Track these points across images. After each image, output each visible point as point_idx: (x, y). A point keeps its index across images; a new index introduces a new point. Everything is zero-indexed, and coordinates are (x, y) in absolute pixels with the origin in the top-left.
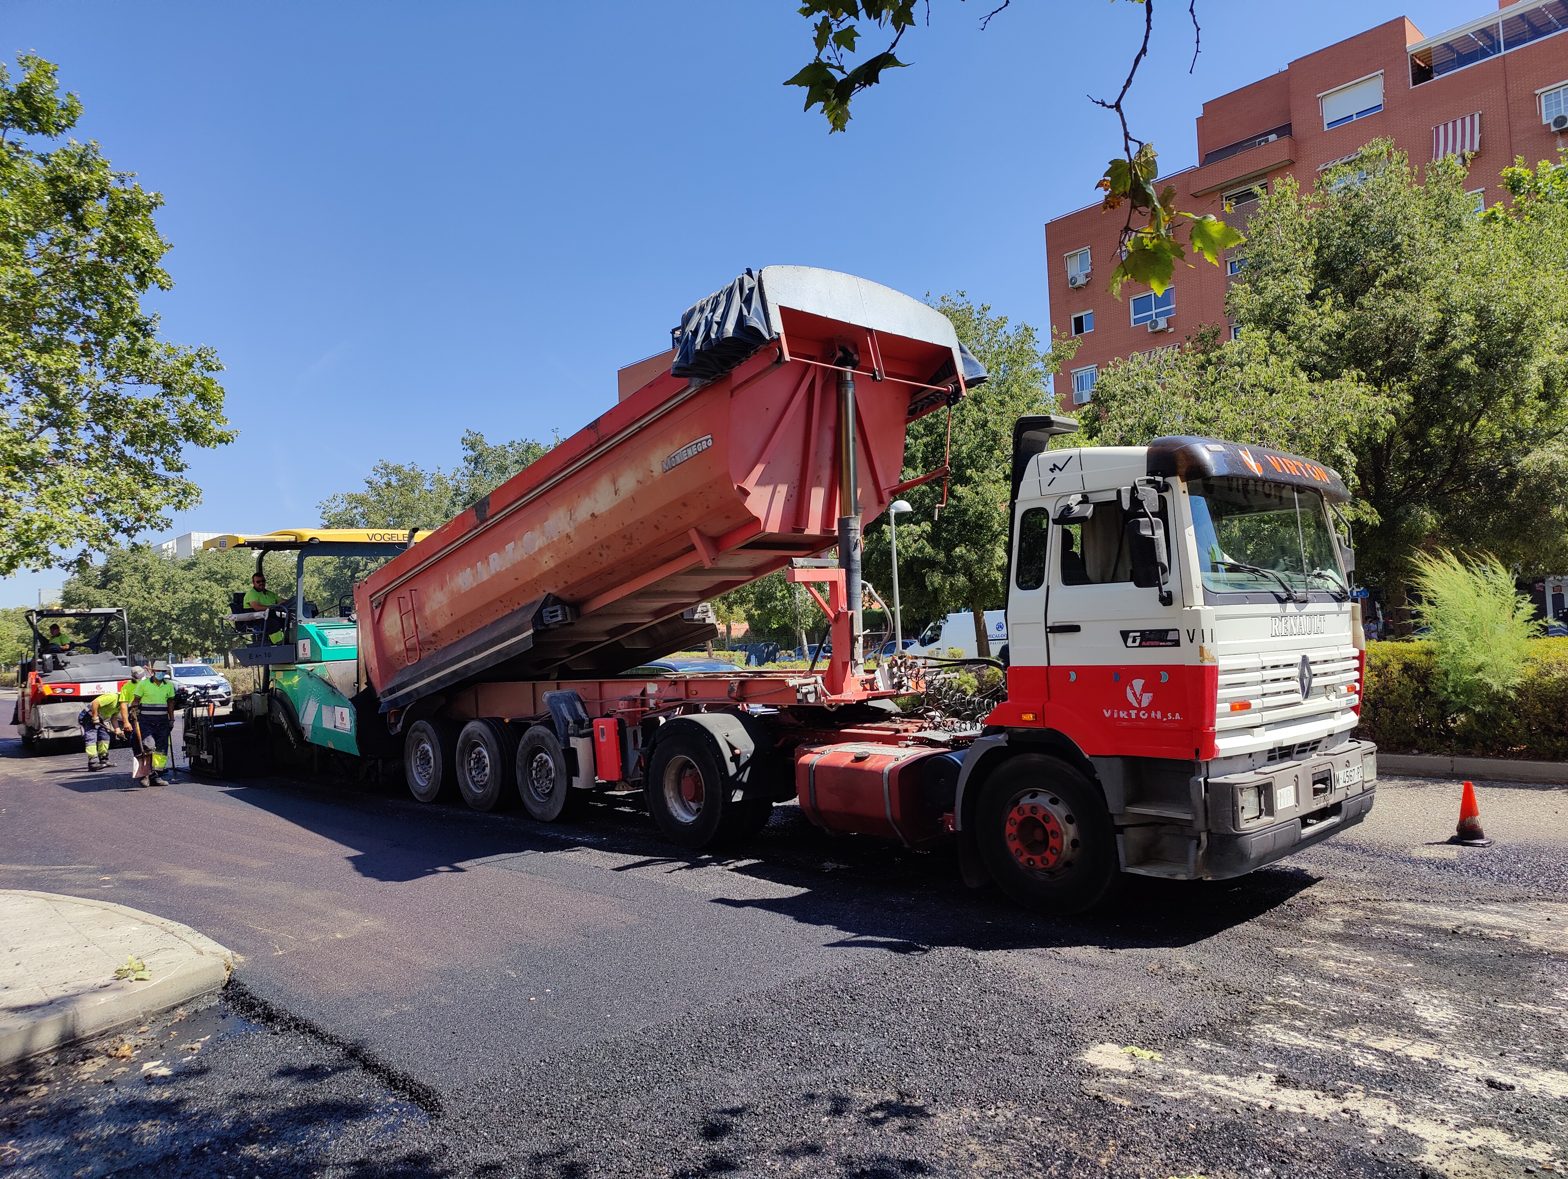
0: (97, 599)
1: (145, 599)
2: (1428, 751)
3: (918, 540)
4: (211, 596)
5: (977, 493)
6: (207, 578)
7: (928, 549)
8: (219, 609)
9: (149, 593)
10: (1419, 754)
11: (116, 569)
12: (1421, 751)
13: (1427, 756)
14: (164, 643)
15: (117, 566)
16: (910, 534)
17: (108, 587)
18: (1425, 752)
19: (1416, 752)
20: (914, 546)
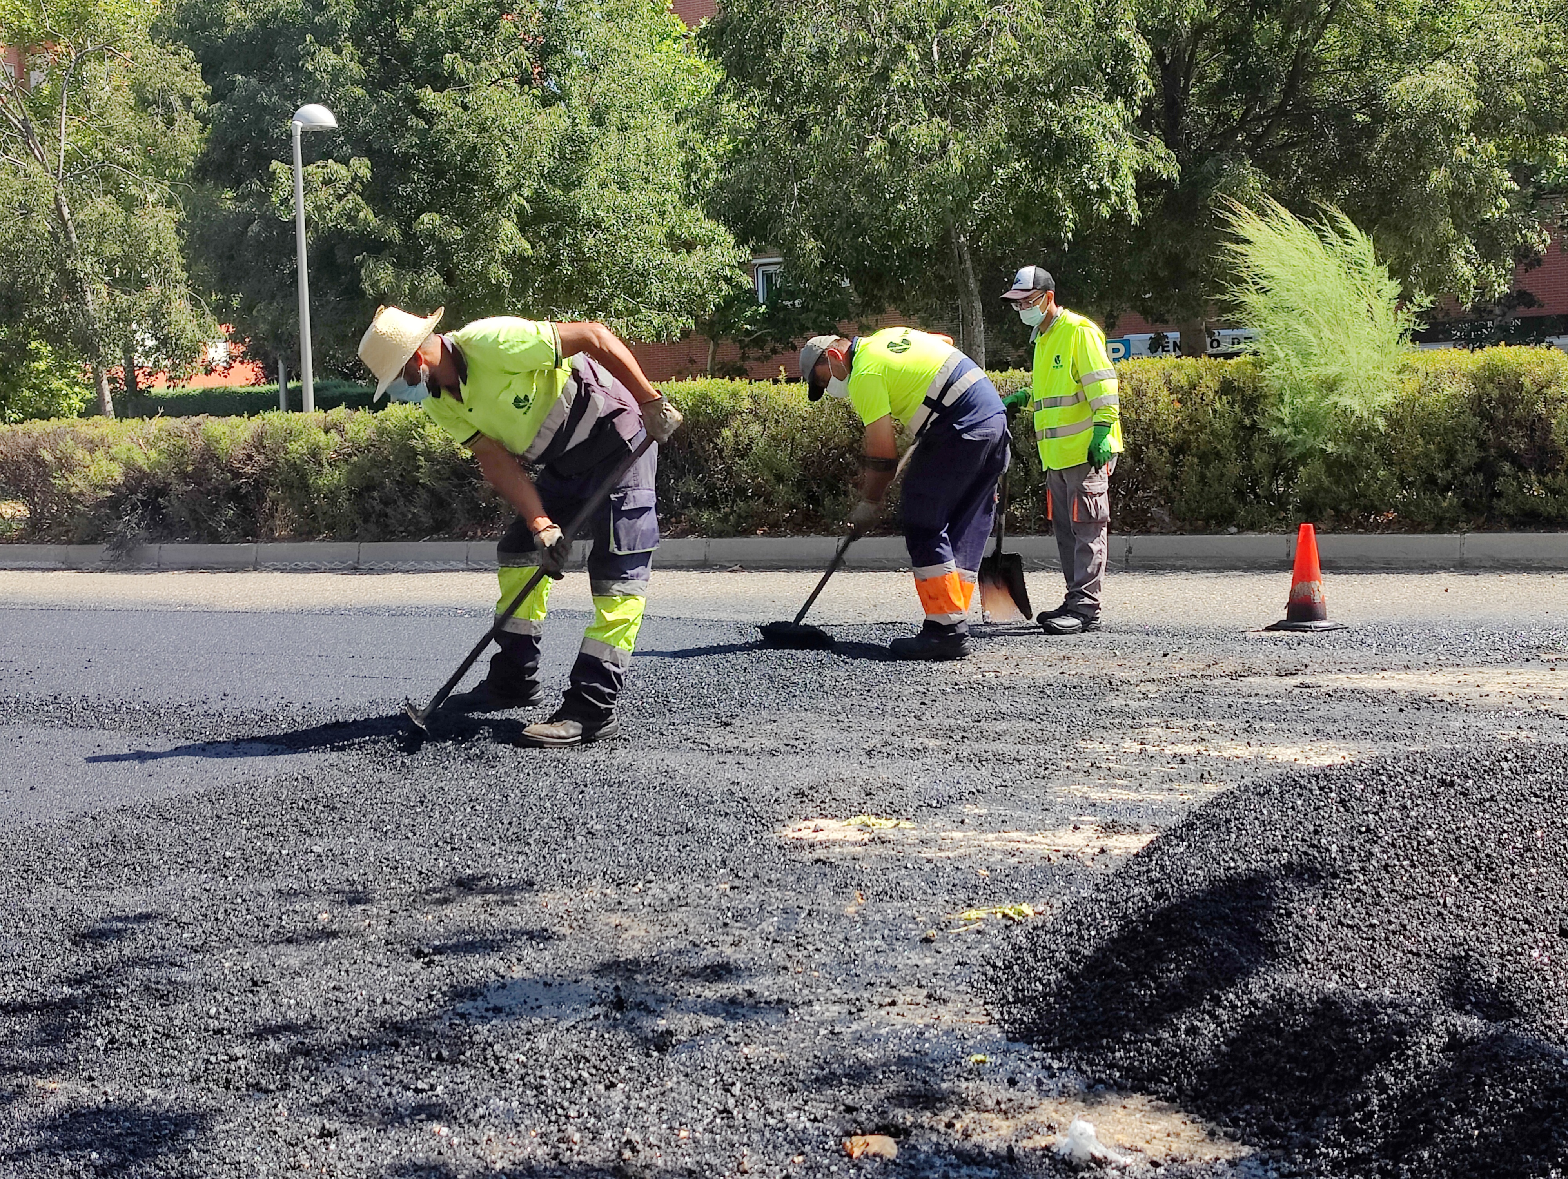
2: (1252, 527)
3: (345, 195)
5: (465, 107)
7: (367, 214)
10: (1239, 533)
12: (1241, 529)
13: (1252, 536)
16: (327, 182)
18: (1248, 529)
19: (1234, 530)
20: (337, 207)
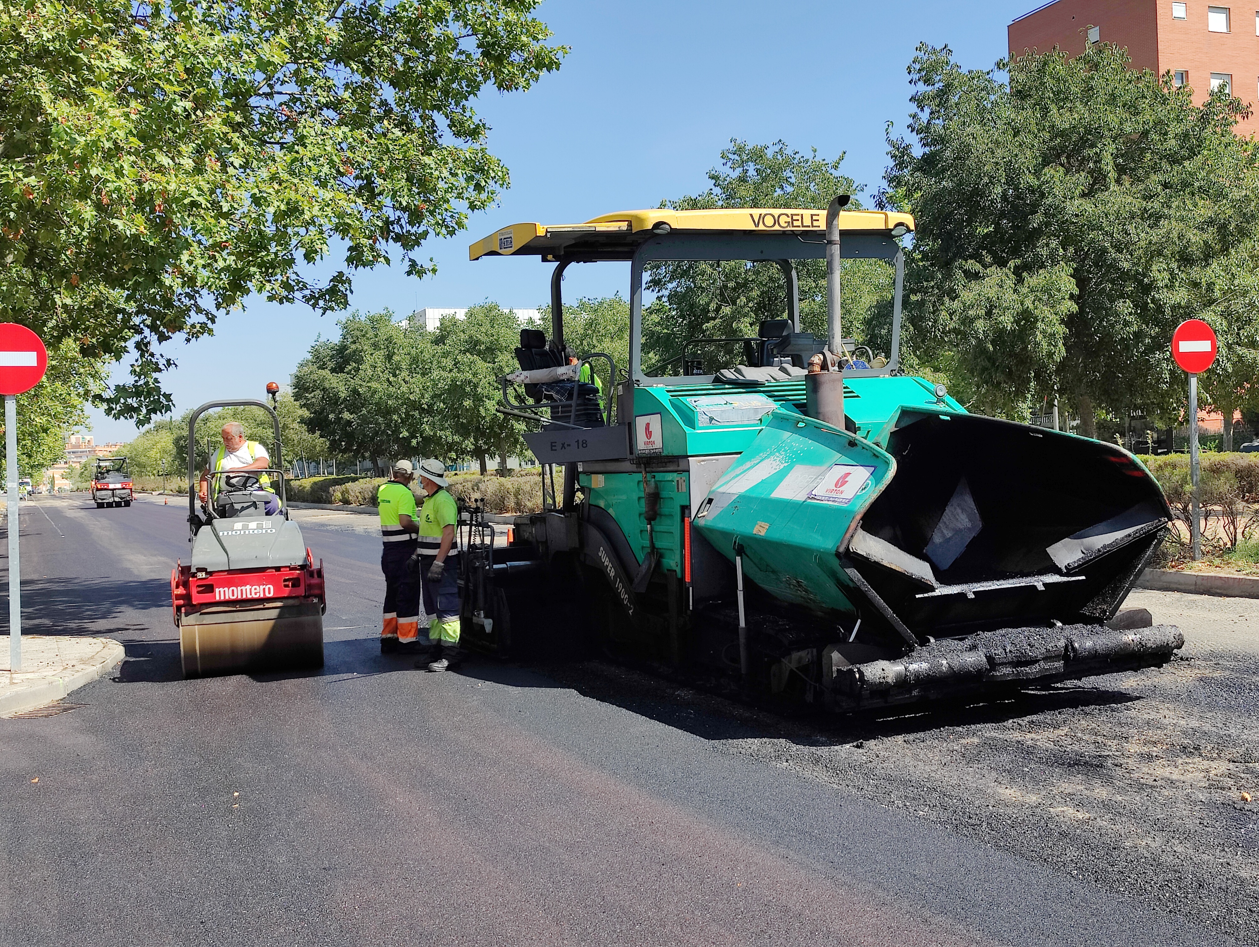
0: (335, 385)
1: (390, 383)
4: (475, 375)
6: (467, 351)
8: (485, 392)
9: (395, 375)
11: (353, 347)
14: (414, 442)
15: (354, 342)
17: (346, 370)
